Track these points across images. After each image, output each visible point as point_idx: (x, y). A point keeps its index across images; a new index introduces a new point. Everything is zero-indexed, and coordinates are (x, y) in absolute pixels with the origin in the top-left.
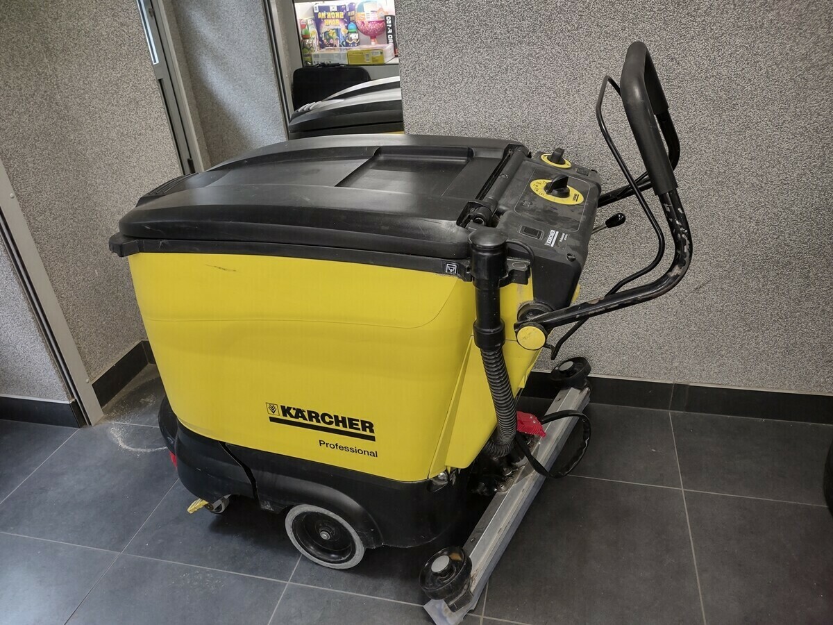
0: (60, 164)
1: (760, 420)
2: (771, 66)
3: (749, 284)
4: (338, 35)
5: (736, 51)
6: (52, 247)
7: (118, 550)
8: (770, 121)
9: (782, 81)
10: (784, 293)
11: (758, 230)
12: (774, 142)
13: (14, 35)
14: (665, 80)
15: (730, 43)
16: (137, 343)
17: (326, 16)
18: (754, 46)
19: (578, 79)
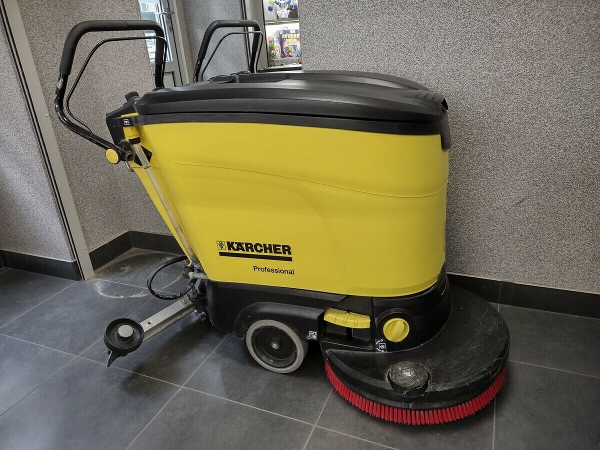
0: (84, 103)
1: (573, 316)
2: (570, 24)
3: (560, 200)
4: (295, 49)
5: (543, 13)
6: (72, 155)
7: (77, 354)
8: (571, 67)
9: (580, 36)
10: (589, 209)
11: (566, 155)
12: (575, 84)
13: (63, 17)
14: (488, 38)
15: (537, 7)
16: (125, 232)
17: (288, 36)
18: (556, 9)
19: (424, 38)
